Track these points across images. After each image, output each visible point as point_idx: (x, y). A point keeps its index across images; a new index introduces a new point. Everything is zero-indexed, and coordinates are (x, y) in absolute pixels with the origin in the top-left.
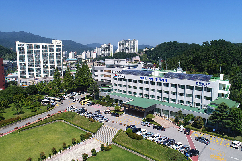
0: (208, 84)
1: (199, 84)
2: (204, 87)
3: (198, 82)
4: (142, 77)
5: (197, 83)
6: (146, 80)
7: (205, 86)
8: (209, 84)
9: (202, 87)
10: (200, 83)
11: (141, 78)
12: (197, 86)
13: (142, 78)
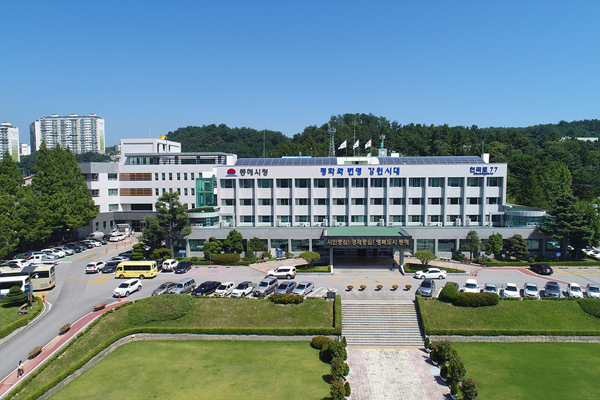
0: (494, 169)
1: (477, 170)
2: (486, 177)
3: (473, 166)
4: (327, 167)
5: (471, 168)
6: (339, 176)
7: (488, 174)
8: (496, 168)
9: (482, 176)
10: (479, 169)
11: (323, 171)
12: (472, 175)
13: (327, 171)
